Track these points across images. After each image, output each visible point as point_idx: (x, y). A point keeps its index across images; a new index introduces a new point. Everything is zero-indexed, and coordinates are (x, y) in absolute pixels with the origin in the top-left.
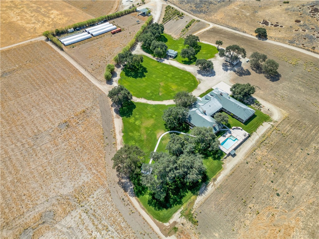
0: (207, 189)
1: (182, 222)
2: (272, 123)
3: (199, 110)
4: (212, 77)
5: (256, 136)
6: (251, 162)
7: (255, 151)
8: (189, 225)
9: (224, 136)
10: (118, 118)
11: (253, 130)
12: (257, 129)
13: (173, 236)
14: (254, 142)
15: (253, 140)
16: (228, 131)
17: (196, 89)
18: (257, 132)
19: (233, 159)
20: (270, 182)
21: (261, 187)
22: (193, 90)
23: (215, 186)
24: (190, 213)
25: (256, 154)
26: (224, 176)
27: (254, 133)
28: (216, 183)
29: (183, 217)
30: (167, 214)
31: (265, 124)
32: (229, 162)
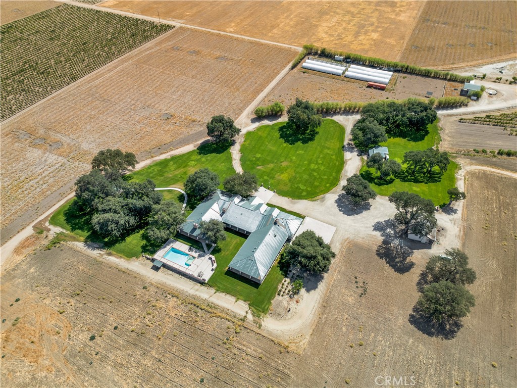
0: (94, 250)
1: (49, 236)
2: (250, 317)
3: (224, 203)
4: (342, 213)
5: (205, 294)
6: (147, 293)
7: (172, 296)
8: (45, 242)
9: (190, 249)
10: (195, 147)
11: (219, 287)
12: (224, 294)
13: (33, 232)
14: (192, 292)
15: (197, 290)
16: (204, 252)
17: (290, 199)
18: (217, 293)
19: (148, 269)
20: (115, 325)
21: (103, 313)
22: (286, 196)
23: (99, 256)
24: (61, 241)
25: (166, 299)
26: (117, 263)
27: (213, 290)
28: (105, 256)
29: (56, 235)
30: (60, 221)
31: (244, 305)
32: (142, 264)
